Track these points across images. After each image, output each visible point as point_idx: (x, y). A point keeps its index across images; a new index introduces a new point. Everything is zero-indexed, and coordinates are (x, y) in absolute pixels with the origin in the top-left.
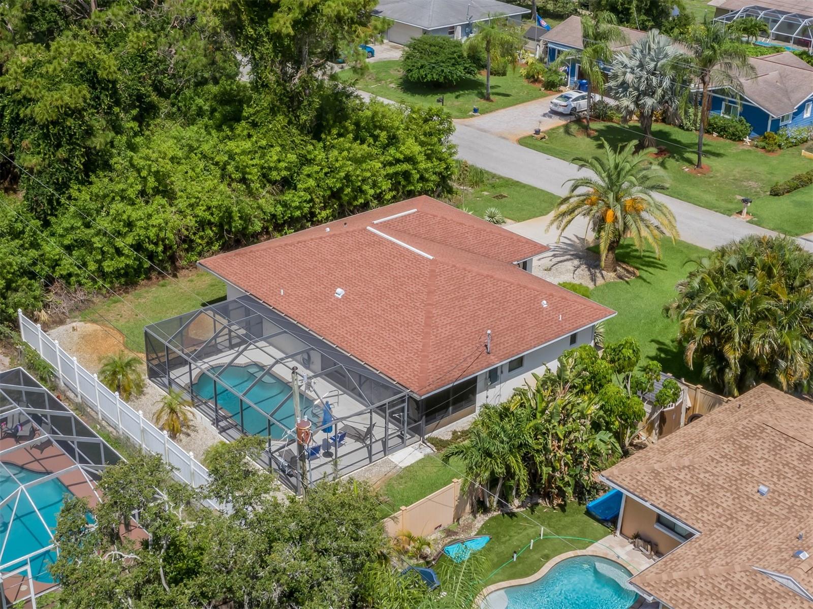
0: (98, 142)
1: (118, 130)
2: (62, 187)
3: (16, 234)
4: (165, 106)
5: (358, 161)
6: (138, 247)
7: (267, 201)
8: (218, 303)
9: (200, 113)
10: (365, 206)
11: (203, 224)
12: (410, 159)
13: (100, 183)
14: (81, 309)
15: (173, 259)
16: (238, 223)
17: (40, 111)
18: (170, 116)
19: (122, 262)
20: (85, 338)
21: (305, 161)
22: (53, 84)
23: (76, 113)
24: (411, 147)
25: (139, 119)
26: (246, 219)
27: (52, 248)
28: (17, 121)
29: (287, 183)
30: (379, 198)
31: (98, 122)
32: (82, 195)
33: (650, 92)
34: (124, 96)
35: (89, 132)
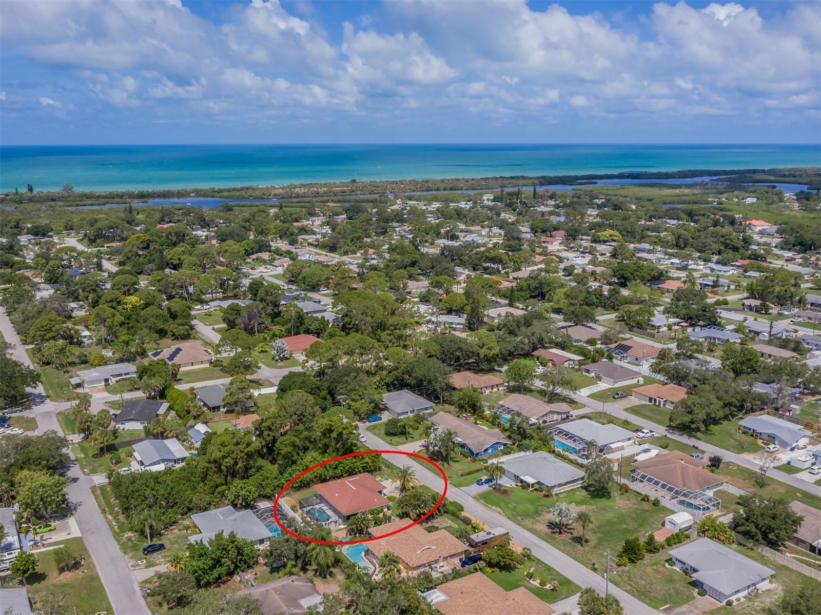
0: (294, 458)
1: (299, 455)
2: (286, 468)
3: (276, 478)
4: (311, 446)
5: (353, 463)
6: (301, 481)
7: (331, 473)
8: (316, 495)
9: (320, 448)
10: (356, 474)
11: (316, 477)
12: (367, 463)
13: (294, 467)
14: (288, 495)
15: (309, 484)
16: (323, 477)
17: (283, 452)
18: (313, 449)
19: (297, 485)
20: (289, 501)
21: (340, 463)
22: (286, 446)
23: (290, 453)
24: (367, 460)
25: (304, 453)
26: (325, 476)
27: (283, 481)
28: (278, 453)
29: (336, 468)
30: (360, 471)
31: (295, 454)
32: (290, 470)
33: (436, 445)
34: (301, 447)
35: (293, 456)
